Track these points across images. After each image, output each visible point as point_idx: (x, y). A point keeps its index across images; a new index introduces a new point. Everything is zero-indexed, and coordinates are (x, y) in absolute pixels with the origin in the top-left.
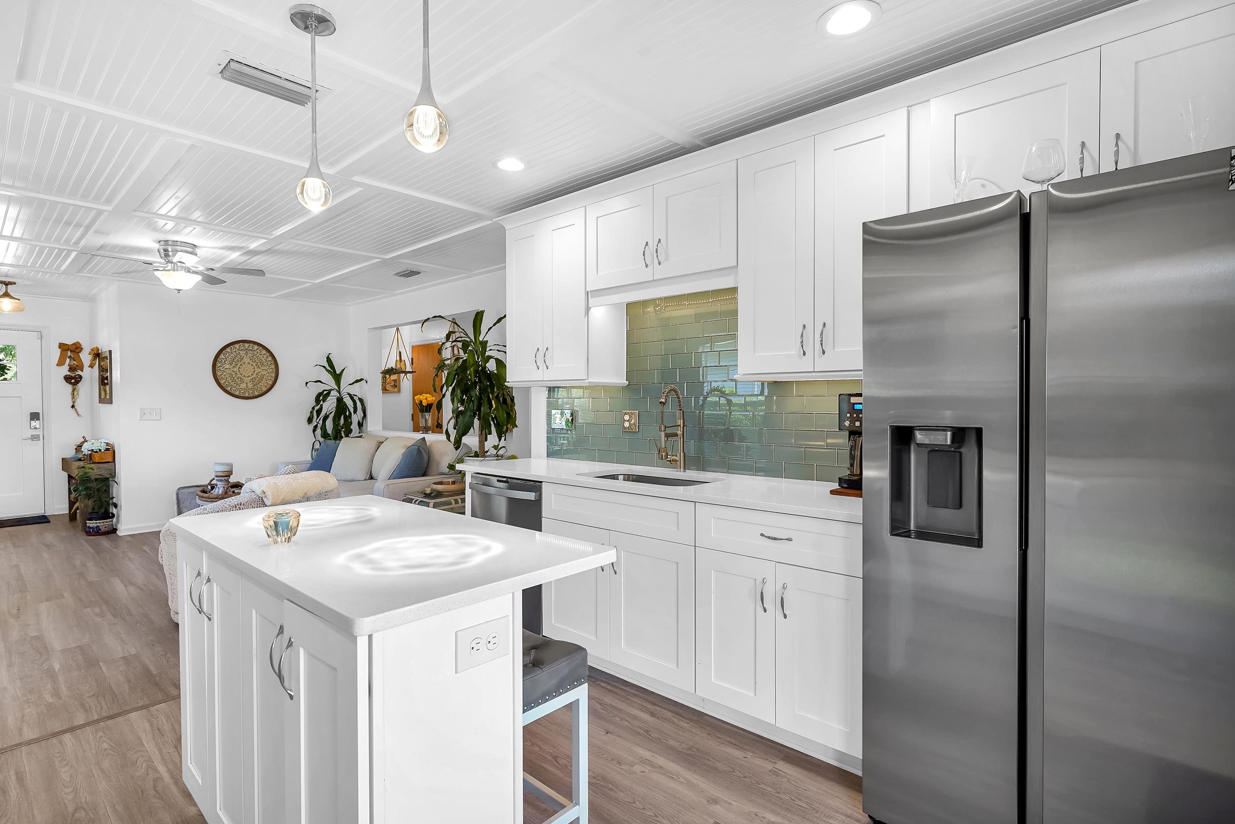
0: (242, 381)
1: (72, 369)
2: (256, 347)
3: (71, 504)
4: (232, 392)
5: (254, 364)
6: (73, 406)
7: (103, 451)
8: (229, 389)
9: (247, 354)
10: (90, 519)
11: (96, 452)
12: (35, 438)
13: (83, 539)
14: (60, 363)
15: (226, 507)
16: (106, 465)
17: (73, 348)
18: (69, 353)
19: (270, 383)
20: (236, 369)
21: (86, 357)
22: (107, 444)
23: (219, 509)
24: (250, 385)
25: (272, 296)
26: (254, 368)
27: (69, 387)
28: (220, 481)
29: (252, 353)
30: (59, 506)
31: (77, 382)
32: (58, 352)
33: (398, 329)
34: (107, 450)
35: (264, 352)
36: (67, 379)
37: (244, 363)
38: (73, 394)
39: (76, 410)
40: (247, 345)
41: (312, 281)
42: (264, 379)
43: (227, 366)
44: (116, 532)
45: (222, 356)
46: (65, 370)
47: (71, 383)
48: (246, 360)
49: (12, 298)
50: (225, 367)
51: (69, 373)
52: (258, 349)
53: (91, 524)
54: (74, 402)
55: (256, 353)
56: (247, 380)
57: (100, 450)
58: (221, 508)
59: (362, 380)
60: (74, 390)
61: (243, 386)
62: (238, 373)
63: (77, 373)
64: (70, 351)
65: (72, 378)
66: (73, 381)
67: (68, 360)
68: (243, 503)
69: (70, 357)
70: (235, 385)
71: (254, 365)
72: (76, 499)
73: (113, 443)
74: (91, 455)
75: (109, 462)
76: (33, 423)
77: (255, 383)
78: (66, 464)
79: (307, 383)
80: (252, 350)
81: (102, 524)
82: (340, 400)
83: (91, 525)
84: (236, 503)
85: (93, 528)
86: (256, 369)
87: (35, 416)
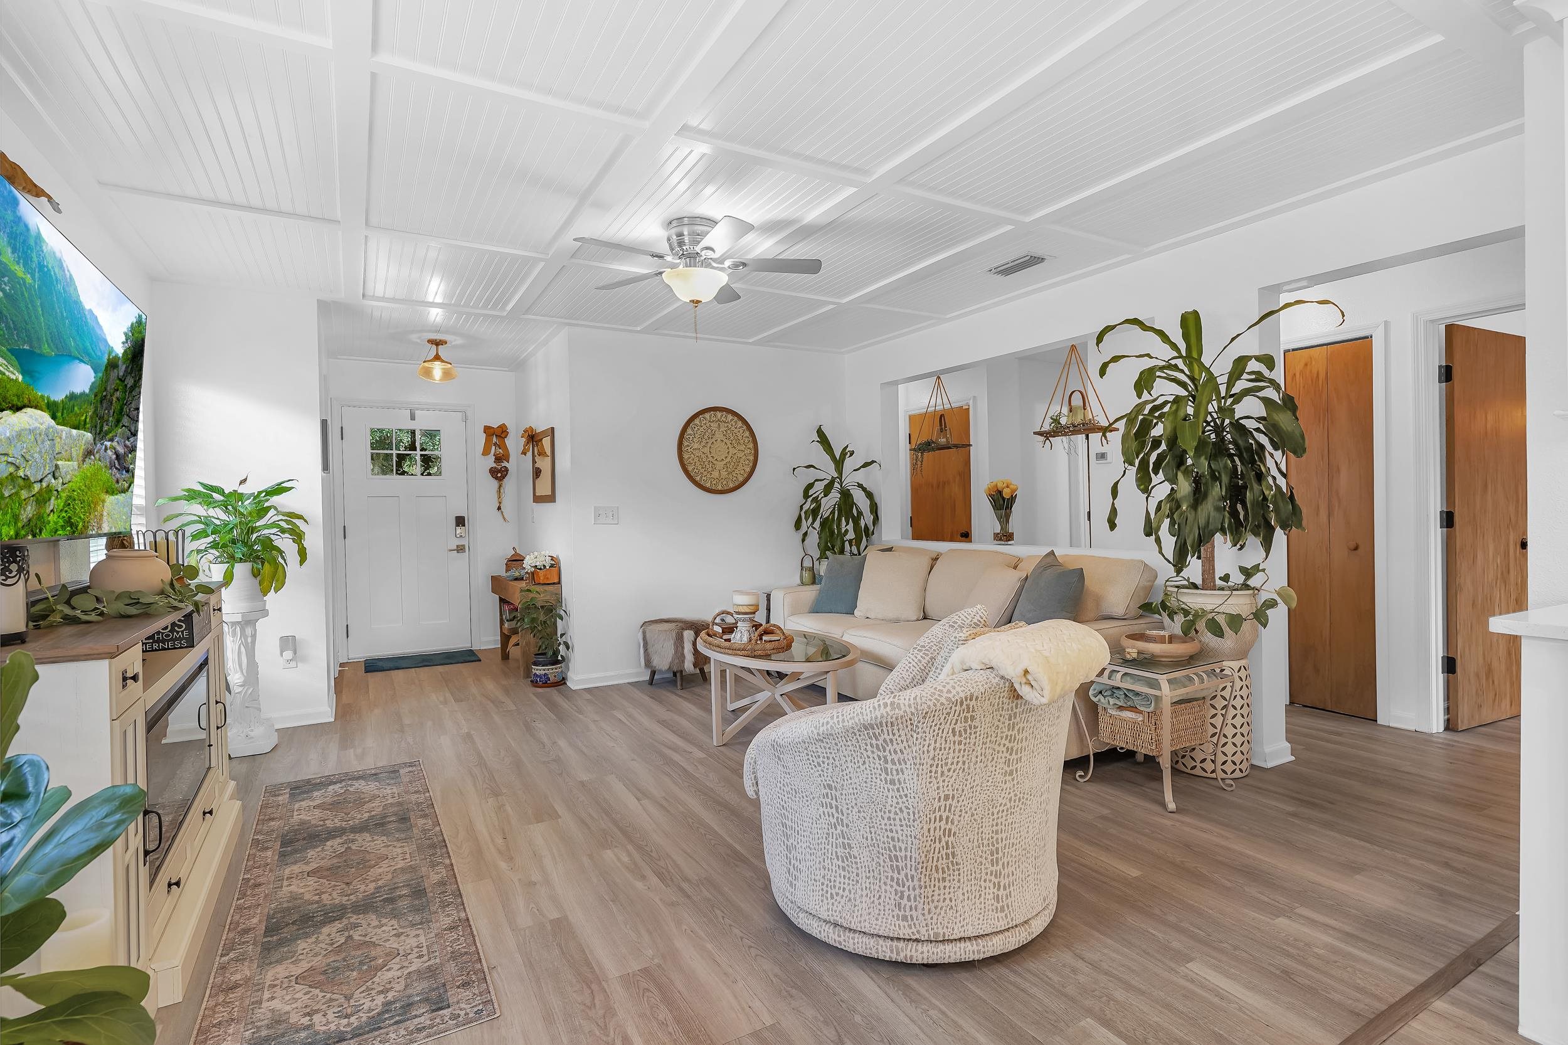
0: (714, 467)
1: (498, 459)
2: (730, 417)
3: (505, 639)
4: (702, 483)
5: (728, 442)
6: (499, 508)
7: (548, 567)
8: (698, 479)
9: (719, 426)
10: (535, 664)
11: (540, 569)
12: (460, 549)
13: (531, 691)
14: (486, 452)
15: (942, 704)
16: (550, 588)
17: (499, 432)
18: (495, 439)
19: (748, 469)
20: (706, 450)
21: (514, 443)
22: (552, 558)
23: (929, 707)
24: (724, 473)
25: (751, 341)
26: (728, 448)
27: (495, 483)
28: (743, 621)
29: (726, 425)
30: (487, 639)
31: (503, 477)
32: (482, 438)
33: (939, 378)
34: (552, 566)
35: (740, 424)
36: (493, 472)
37: (716, 440)
38: (499, 492)
39: (502, 513)
40: (719, 414)
41: (837, 300)
42: (741, 464)
43: (696, 446)
44: (565, 683)
45: (689, 431)
46: (490, 462)
47: (497, 478)
48: (719, 436)
49: (443, 361)
50: (693, 445)
51: (494, 465)
52: (732, 420)
53: (539, 670)
54: (500, 503)
55: (730, 426)
56: (720, 465)
57: (544, 566)
58: (932, 705)
59: (873, 462)
60: (500, 486)
61: (716, 474)
62: (709, 456)
63: (503, 465)
64: (496, 435)
65: (499, 471)
66: (499, 475)
67: (493, 448)
68: (975, 695)
69: (495, 444)
70: (705, 473)
71: (729, 444)
72: (514, 631)
73: (558, 556)
74: (533, 573)
75: (554, 584)
76: (459, 530)
77: (728, 469)
78: (497, 584)
79: (794, 469)
80: (725, 422)
81: (551, 671)
82: (846, 495)
83: (538, 673)
84: (962, 695)
85: (540, 676)
86: (731, 449)
87: (460, 521)
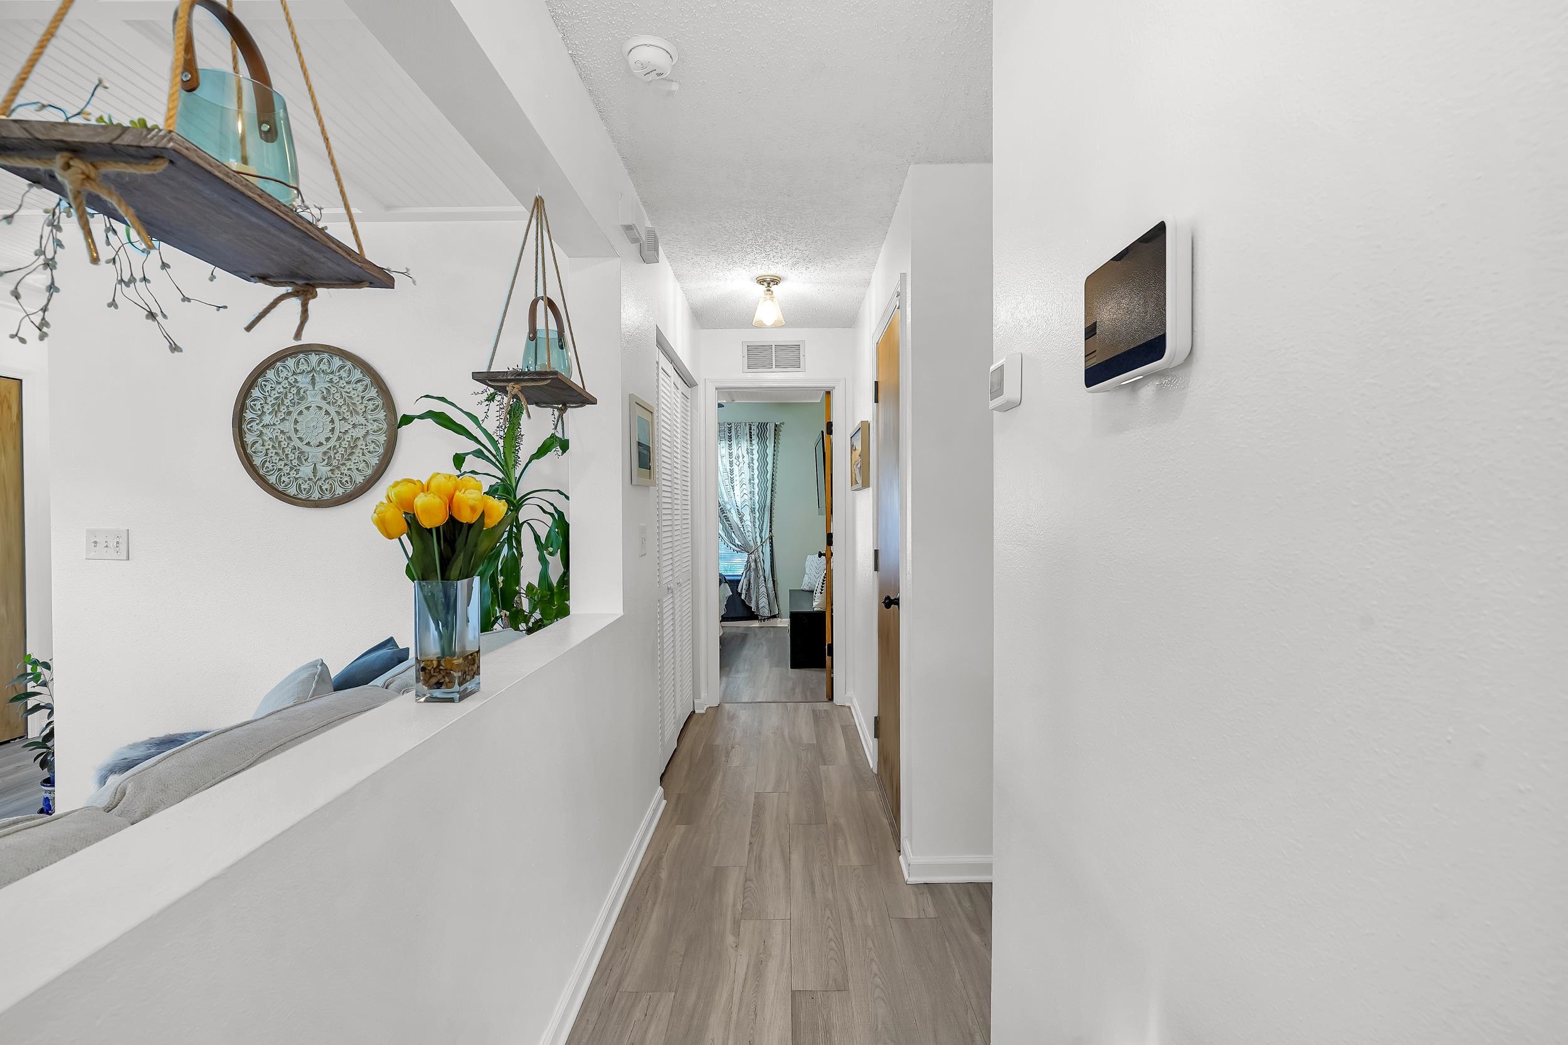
0: (302, 457)
2: (337, 362)
4: (281, 487)
8: (272, 478)
9: (313, 381)
19: (374, 461)
20: (288, 427)
24: (323, 470)
26: (332, 421)
29: (328, 378)
35: (360, 376)
37: (308, 408)
42: (357, 451)
43: (269, 419)
45: (256, 392)
48: (313, 399)
50: (264, 420)
52: (342, 367)
55: (336, 379)
61: (307, 470)
62: (294, 437)
70: (286, 469)
71: (333, 414)
77: (334, 462)
80: (325, 373)
86: (337, 423)
